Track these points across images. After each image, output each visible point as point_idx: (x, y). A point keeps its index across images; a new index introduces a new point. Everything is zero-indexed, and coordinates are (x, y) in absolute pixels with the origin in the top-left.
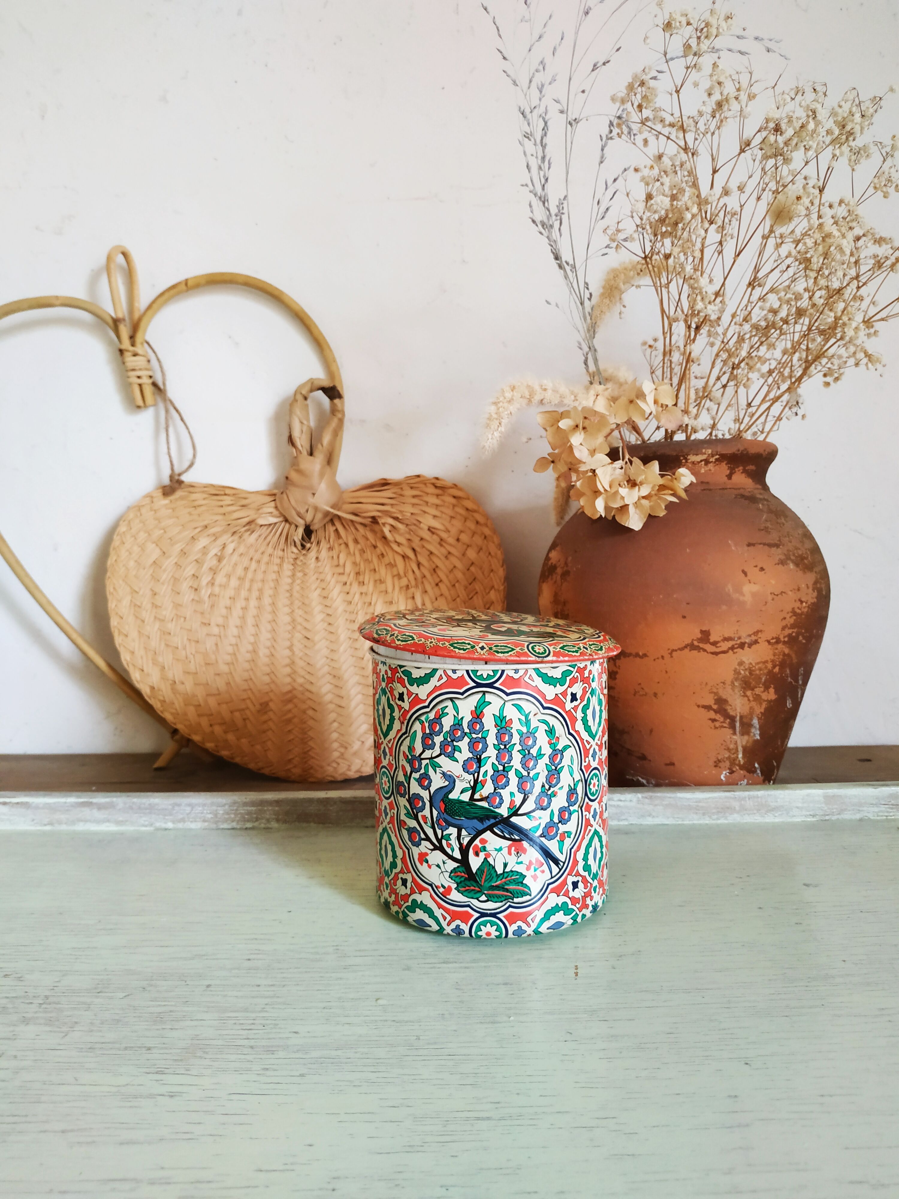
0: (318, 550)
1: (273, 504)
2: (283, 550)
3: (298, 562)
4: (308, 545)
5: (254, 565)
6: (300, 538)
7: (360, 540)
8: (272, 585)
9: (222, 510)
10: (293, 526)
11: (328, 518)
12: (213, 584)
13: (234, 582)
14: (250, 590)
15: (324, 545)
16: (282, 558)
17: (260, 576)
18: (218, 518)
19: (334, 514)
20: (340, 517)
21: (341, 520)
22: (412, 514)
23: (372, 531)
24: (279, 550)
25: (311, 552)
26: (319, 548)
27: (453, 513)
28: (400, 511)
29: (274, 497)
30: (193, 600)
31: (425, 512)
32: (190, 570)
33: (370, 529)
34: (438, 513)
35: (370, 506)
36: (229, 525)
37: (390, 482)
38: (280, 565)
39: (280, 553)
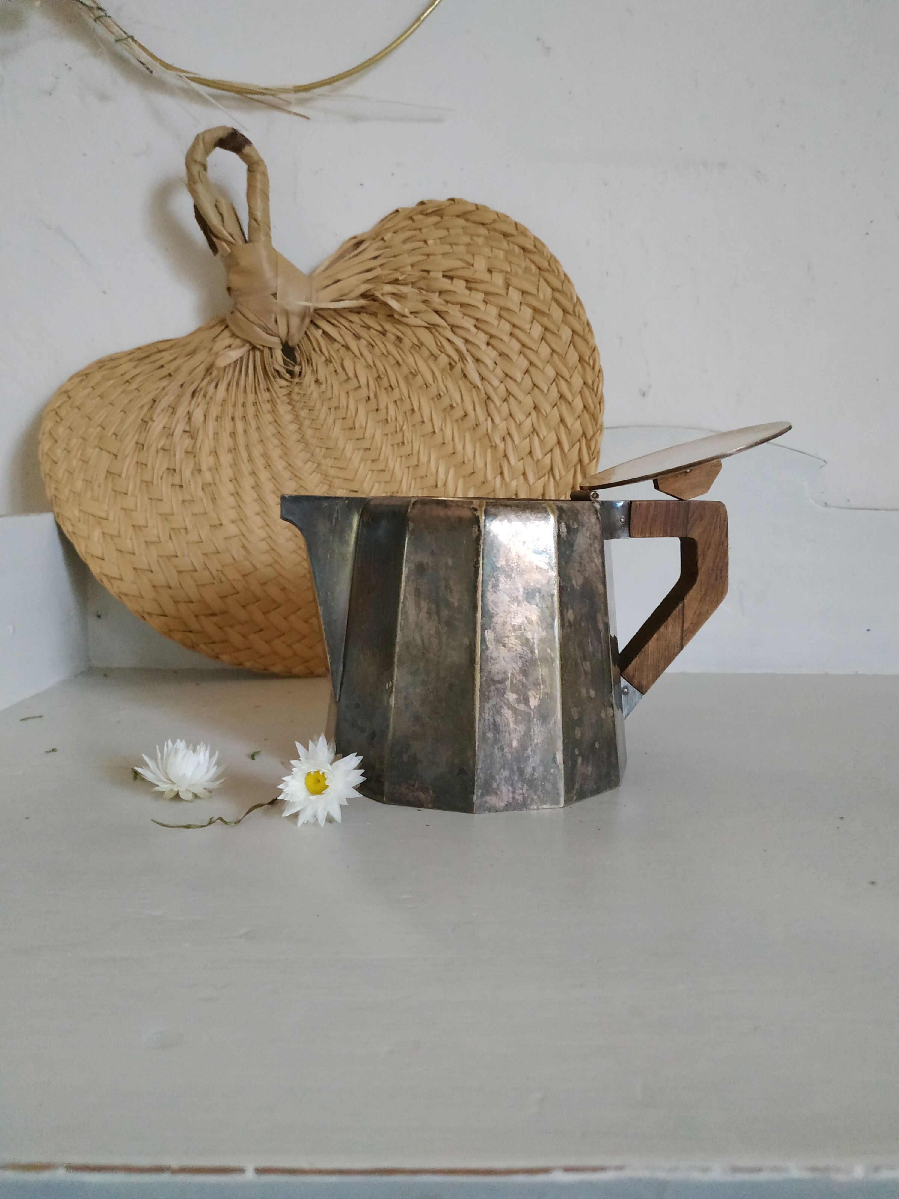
0: (313, 370)
1: (226, 333)
2: (268, 390)
3: (295, 397)
5: (240, 426)
6: (282, 363)
7: (363, 332)
8: (276, 441)
9: (164, 372)
10: (266, 351)
11: (307, 321)
12: (200, 471)
13: (226, 459)
14: (250, 459)
15: (318, 360)
16: (272, 401)
17: (254, 436)
18: (164, 383)
19: (312, 310)
20: (321, 312)
21: (324, 318)
22: (412, 266)
23: (370, 314)
24: (263, 392)
25: (305, 376)
26: (312, 366)
27: (467, 239)
28: (395, 270)
29: (224, 324)
30: (183, 501)
31: (428, 255)
32: (160, 464)
33: (367, 313)
34: (447, 248)
35: (354, 280)
36: (182, 385)
37: (363, 238)
38: (274, 411)
39: (266, 396)
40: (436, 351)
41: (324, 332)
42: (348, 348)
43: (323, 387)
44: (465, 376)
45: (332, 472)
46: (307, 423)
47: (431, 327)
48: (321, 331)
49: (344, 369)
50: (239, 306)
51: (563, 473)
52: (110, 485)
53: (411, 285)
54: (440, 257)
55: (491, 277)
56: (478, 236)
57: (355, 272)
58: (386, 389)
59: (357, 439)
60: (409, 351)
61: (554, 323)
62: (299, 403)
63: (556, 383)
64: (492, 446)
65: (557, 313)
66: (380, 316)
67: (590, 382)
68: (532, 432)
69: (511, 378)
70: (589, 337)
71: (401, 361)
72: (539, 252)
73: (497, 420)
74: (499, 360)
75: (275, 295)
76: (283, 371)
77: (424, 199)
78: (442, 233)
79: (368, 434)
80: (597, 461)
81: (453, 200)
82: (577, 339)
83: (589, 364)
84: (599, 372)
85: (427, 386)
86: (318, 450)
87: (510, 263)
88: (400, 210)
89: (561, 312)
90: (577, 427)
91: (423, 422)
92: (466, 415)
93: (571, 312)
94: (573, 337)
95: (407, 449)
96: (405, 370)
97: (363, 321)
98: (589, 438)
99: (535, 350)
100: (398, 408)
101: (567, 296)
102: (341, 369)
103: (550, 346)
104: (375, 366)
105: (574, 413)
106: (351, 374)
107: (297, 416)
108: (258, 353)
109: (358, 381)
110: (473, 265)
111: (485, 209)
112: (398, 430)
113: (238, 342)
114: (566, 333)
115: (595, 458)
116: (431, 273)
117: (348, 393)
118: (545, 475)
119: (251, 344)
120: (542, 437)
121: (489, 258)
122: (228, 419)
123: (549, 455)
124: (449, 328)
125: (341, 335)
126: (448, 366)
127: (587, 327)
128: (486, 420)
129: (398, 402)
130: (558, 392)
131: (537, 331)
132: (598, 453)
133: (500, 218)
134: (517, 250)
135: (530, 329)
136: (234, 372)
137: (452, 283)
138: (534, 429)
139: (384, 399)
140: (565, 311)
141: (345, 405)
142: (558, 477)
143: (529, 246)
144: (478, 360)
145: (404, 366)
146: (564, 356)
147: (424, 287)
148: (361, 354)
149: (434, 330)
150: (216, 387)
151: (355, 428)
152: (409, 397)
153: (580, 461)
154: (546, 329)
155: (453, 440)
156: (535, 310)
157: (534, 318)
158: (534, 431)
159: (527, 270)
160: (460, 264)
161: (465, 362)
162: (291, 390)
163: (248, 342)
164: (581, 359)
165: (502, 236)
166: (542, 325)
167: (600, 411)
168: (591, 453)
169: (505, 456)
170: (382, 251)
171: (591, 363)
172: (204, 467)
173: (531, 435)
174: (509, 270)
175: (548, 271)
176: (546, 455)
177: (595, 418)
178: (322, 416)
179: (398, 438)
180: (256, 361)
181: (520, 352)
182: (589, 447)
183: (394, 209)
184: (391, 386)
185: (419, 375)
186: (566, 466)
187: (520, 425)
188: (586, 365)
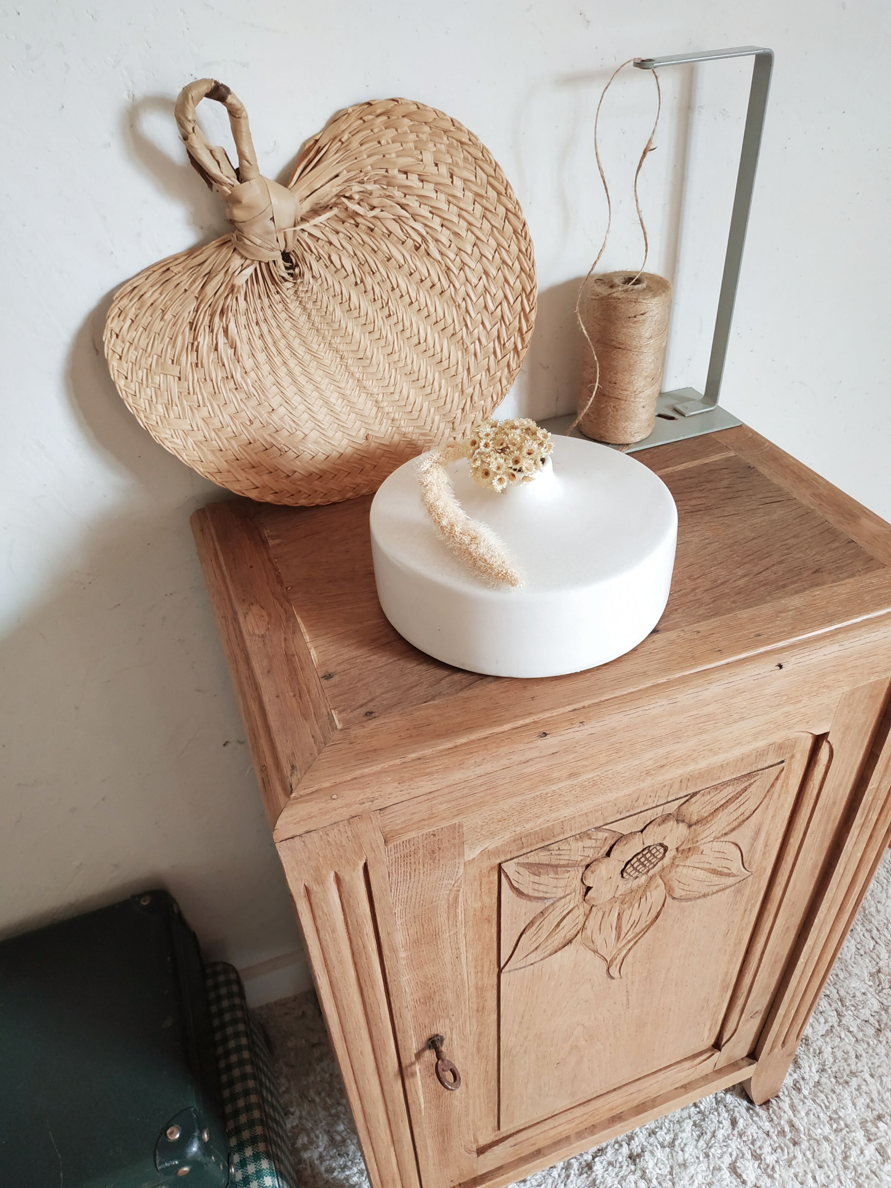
0: (309, 269)
3: (300, 294)
5: (264, 328)
6: (285, 269)
10: (271, 263)
12: (246, 373)
19: (299, 220)
21: (306, 220)
22: (371, 165)
25: (303, 275)
26: (307, 265)
27: (413, 137)
31: (384, 154)
34: (399, 147)
41: (309, 234)
42: (331, 243)
44: (428, 254)
50: (245, 234)
51: (511, 320)
53: (373, 183)
54: (394, 155)
55: (438, 170)
56: (423, 133)
57: (328, 179)
59: (355, 318)
61: (492, 204)
62: (304, 298)
63: (498, 252)
64: (456, 306)
65: (493, 195)
67: (523, 249)
68: (485, 292)
69: (463, 251)
70: (520, 214)
72: (474, 145)
73: (457, 285)
74: (452, 238)
75: (272, 219)
76: (286, 275)
78: (392, 132)
79: (362, 312)
81: (396, 100)
82: (510, 215)
83: (522, 236)
84: (530, 240)
85: (400, 267)
87: (452, 155)
89: (495, 194)
90: (518, 286)
91: (402, 295)
92: (434, 285)
93: (504, 194)
94: (506, 213)
95: (394, 319)
96: (381, 255)
97: (337, 216)
98: (528, 293)
99: (479, 227)
100: (381, 288)
101: (499, 180)
103: (490, 223)
105: (514, 275)
106: (339, 266)
108: (264, 264)
109: (346, 270)
110: (422, 161)
111: (425, 107)
112: (384, 306)
113: (247, 262)
114: (501, 210)
115: (533, 308)
116: (389, 171)
117: (339, 282)
118: (498, 323)
119: (258, 262)
120: (493, 295)
121: (434, 152)
122: (254, 325)
123: (499, 307)
124: (411, 217)
126: (413, 248)
127: (517, 205)
128: (449, 287)
129: (380, 283)
130: (501, 258)
131: (478, 211)
133: (438, 115)
134: (455, 143)
135: (473, 210)
136: (247, 286)
138: (486, 289)
140: (499, 193)
142: (508, 324)
143: (465, 139)
144: (437, 240)
145: (379, 253)
146: (501, 229)
147: (384, 183)
148: (343, 247)
150: (237, 300)
151: (351, 309)
152: (388, 277)
153: (523, 309)
154: (486, 209)
155: (426, 305)
156: (477, 194)
157: (475, 200)
159: (465, 160)
160: (411, 160)
161: (428, 243)
162: (296, 289)
163: (256, 260)
164: (515, 231)
165: (442, 132)
166: (482, 206)
168: (530, 304)
169: (467, 311)
170: (344, 154)
173: (484, 294)
174: (451, 161)
175: (482, 160)
176: (497, 307)
177: (530, 277)
178: (324, 305)
179: (386, 312)
180: (263, 271)
181: (468, 230)
182: (528, 300)
185: (393, 259)
187: (475, 287)
188: (519, 237)
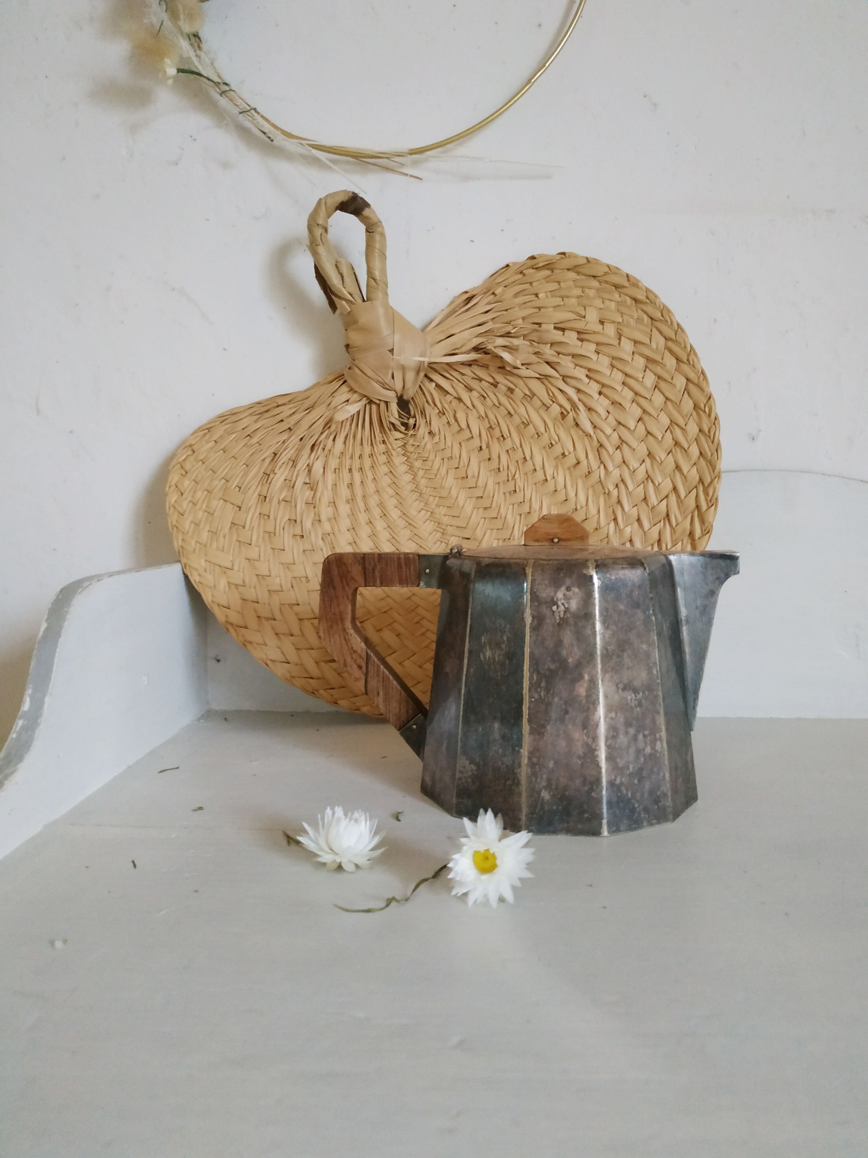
0: (426, 422)
3: (410, 449)
4: (411, 421)
5: (357, 477)
6: (397, 416)
7: (474, 384)
8: (391, 492)
9: (284, 426)
10: (383, 405)
11: (422, 374)
12: (319, 521)
13: (344, 509)
14: (367, 510)
15: (431, 412)
16: (387, 453)
17: (371, 487)
18: (285, 436)
19: (426, 364)
20: (433, 366)
21: (436, 371)
22: (523, 318)
23: (481, 366)
24: (378, 443)
25: (418, 429)
26: (426, 419)
27: (578, 292)
28: (507, 323)
29: (341, 379)
30: (304, 551)
31: (540, 308)
32: (283, 515)
33: (479, 365)
34: (558, 301)
35: (466, 334)
36: (301, 439)
37: (474, 293)
38: (389, 462)
39: (382, 447)
40: (548, 402)
41: (438, 386)
42: (460, 400)
43: (436, 439)
44: (577, 425)
45: (446, 520)
46: (421, 473)
47: (543, 378)
48: (434, 384)
49: (456, 421)
50: (356, 362)
51: (680, 519)
52: (235, 537)
53: (522, 338)
54: (551, 310)
55: (603, 329)
56: (590, 288)
57: (468, 326)
58: (498, 438)
59: (469, 488)
60: (521, 401)
61: (668, 372)
62: (413, 454)
63: (671, 431)
64: (605, 493)
65: (670, 362)
66: (491, 368)
67: (706, 430)
68: (647, 479)
69: (623, 426)
70: (704, 385)
71: (512, 412)
72: (651, 302)
73: (610, 467)
74: (611, 409)
75: (392, 351)
76: (398, 423)
77: (535, 253)
78: (554, 286)
79: (481, 483)
80: (716, 508)
81: (564, 254)
82: (691, 387)
83: (705, 412)
84: (716, 418)
85: (539, 436)
86: (431, 498)
87: (622, 314)
88: (510, 265)
89: (674, 361)
90: (693, 475)
91: (535, 470)
92: (578, 463)
93: (685, 360)
94: (687, 385)
95: (519, 497)
96: (517, 420)
97: (474, 374)
98: (706, 485)
99: (649, 398)
100: (510, 458)
101: (680, 344)
102: (453, 421)
103: (663, 394)
104: (487, 416)
105: (690, 461)
106: (464, 425)
107: (411, 467)
108: (374, 407)
109: (471, 432)
110: (584, 317)
111: (597, 262)
112: (510, 479)
113: (356, 397)
114: (680, 382)
115: (713, 505)
116: (543, 326)
117: (460, 443)
118: (660, 521)
119: (368, 399)
120: (657, 484)
121: (601, 309)
122: (346, 471)
123: (664, 502)
124: (561, 378)
125: (453, 387)
126: (560, 416)
127: (702, 375)
128: (599, 467)
129: (509, 451)
130: (673, 439)
131: (650, 380)
132: (716, 500)
133: (611, 270)
134: (629, 301)
135: (643, 378)
136: (351, 425)
137: (563, 334)
138: (649, 476)
139: (496, 448)
140: (678, 360)
141: (458, 456)
142: (674, 524)
143: (641, 297)
144: (590, 409)
145: (516, 417)
146: (678, 403)
147: (535, 339)
148: (474, 406)
149: (546, 382)
150: (334, 440)
151: (467, 477)
152: (521, 446)
153: (698, 507)
154: (659, 377)
155: (565, 487)
156: (648, 359)
157: (646, 367)
158: (649, 477)
159: (639, 320)
160: (571, 316)
161: (578, 411)
162: (406, 442)
163: (365, 396)
164: (696, 407)
165: (614, 288)
166: (655, 374)
167: (718, 459)
168: (709, 500)
169: (619, 502)
170: (494, 305)
171: (707, 410)
172: (323, 518)
173: (645, 482)
174: (620, 320)
175: (660, 320)
176: (661, 501)
177: (712, 465)
178: (436, 466)
179: (511, 486)
180: (372, 415)
181: (633, 401)
182: (706, 494)
183: (504, 264)
184: (502, 436)
185: (531, 425)
186: (683, 513)
187: (633, 472)
188: (701, 413)
